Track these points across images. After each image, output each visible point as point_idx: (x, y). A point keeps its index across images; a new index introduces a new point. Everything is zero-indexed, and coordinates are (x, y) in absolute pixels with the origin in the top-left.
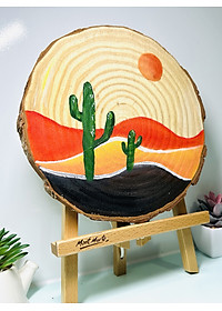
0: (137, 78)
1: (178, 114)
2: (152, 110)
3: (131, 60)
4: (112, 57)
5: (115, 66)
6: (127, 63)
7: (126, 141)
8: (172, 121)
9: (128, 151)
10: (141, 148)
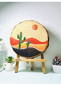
0: (31, 30)
1: (41, 37)
2: (34, 36)
3: (30, 27)
4: (26, 27)
5: (27, 28)
6: (29, 27)
7: (27, 42)
8: (39, 38)
9: (28, 44)
10: (30, 44)
